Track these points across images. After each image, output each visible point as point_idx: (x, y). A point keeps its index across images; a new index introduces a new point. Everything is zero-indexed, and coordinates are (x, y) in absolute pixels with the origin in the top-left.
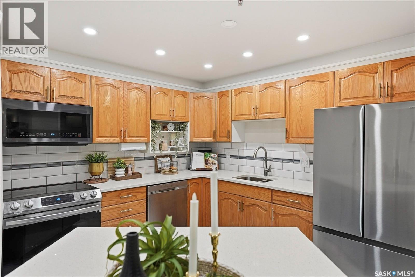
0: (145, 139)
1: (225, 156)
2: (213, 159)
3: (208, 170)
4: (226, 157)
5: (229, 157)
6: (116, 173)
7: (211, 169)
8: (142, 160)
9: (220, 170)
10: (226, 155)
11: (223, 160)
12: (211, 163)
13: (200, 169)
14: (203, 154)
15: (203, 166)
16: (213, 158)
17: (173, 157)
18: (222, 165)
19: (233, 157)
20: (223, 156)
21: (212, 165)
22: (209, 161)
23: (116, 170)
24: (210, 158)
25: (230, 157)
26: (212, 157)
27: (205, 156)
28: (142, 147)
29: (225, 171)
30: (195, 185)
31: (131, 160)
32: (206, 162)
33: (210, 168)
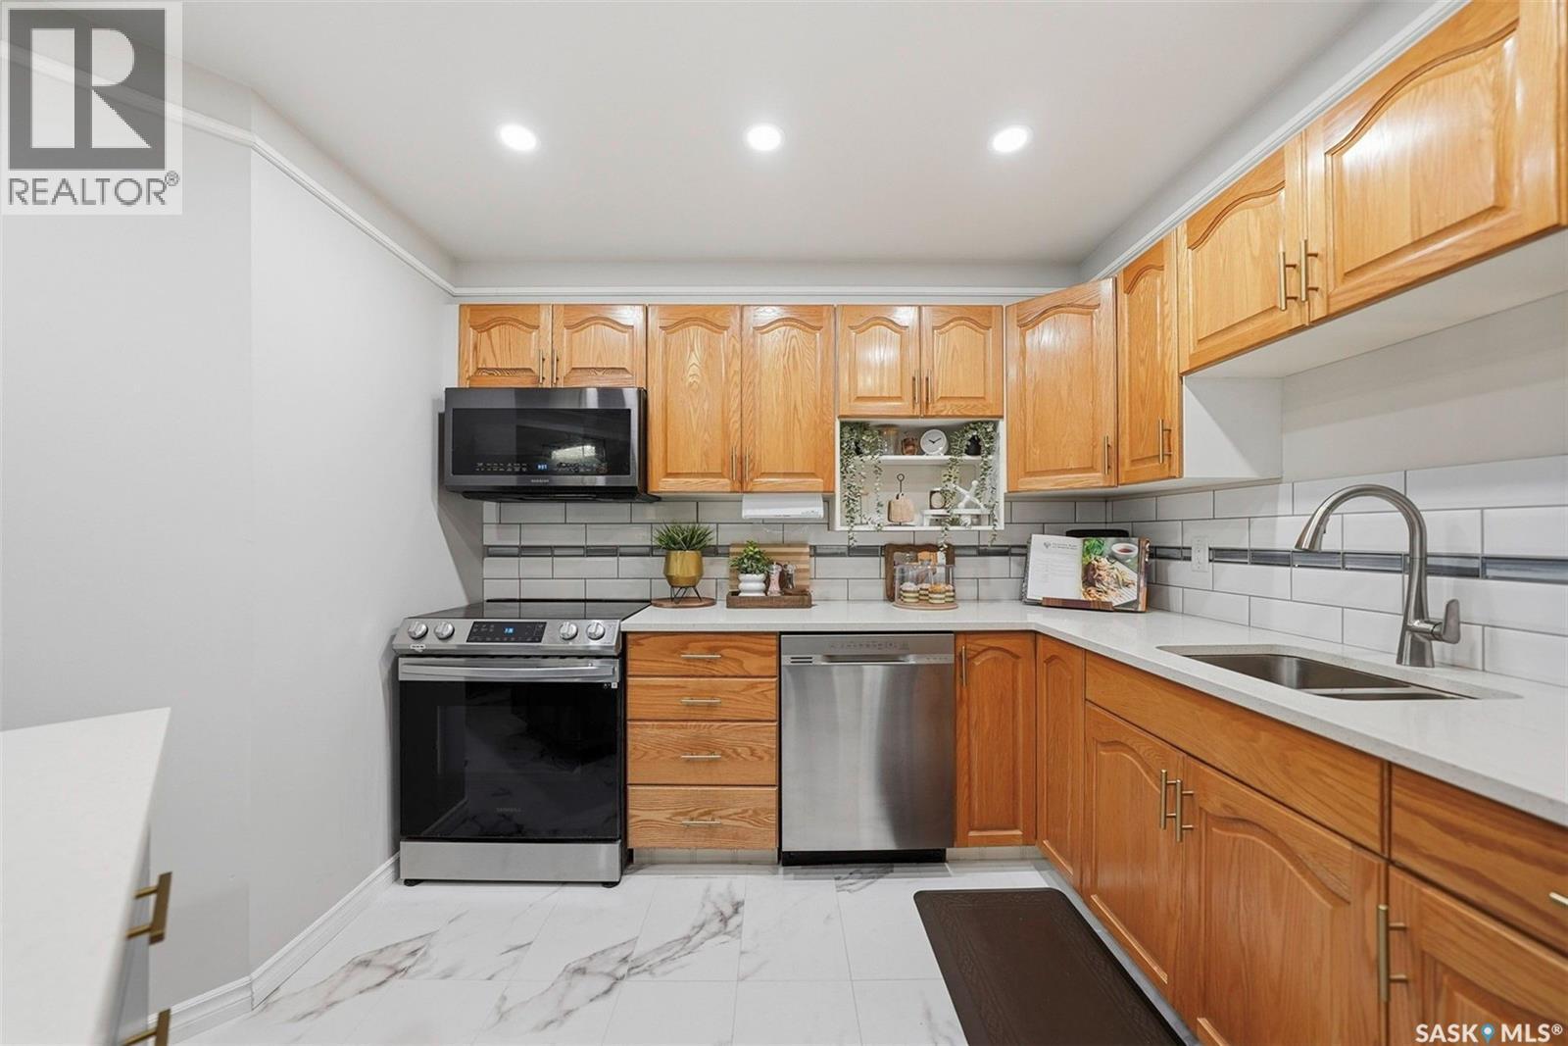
0: (818, 483)
1: (1186, 553)
2: (1117, 564)
3: (1092, 607)
4: (1189, 559)
5: (1201, 556)
6: (742, 586)
7: (1104, 603)
8: (842, 555)
9: (1156, 616)
10: (1190, 548)
11: (1176, 571)
12: (1107, 579)
13: (1059, 599)
14: (1077, 542)
15: (1074, 590)
16: (1117, 559)
17: (957, 552)
18: (1175, 596)
19: (1220, 555)
20: (1177, 553)
21: (1111, 587)
22: (1101, 573)
23: (742, 577)
24: (1104, 561)
25: (1206, 555)
26: (1113, 557)
27: (1087, 551)
28: (810, 509)
29: (1187, 619)
30: (995, 658)
31: (800, 554)
32: (1090, 576)
33: (1104, 598)
